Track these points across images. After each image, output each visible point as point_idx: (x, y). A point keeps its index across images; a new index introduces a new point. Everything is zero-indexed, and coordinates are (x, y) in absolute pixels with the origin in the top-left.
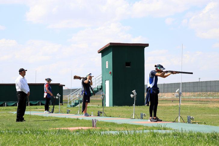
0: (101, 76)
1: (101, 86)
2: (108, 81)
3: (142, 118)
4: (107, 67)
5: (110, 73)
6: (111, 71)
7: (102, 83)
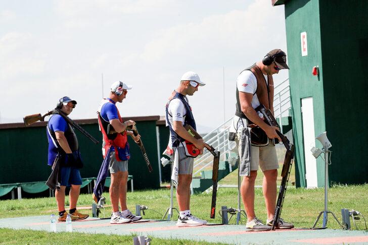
0: (287, 84)
1: (290, 118)
2: (311, 100)
3: (348, 227)
4: (305, 53)
5: (316, 72)
6: (319, 65)
7: (292, 110)
